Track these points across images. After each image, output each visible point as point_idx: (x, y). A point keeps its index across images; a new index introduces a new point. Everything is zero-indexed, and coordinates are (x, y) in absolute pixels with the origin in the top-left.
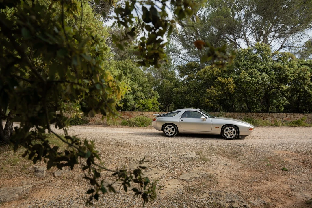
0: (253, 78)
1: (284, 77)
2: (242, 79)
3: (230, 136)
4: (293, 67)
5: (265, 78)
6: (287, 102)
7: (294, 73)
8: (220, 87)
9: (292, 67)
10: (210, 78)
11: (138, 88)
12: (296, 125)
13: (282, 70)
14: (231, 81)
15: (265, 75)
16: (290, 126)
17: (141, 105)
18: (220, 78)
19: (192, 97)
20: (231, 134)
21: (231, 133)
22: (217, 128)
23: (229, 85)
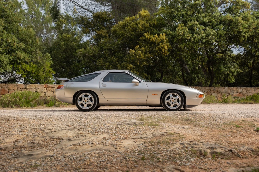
0: (195, 35)
1: (236, 33)
2: (179, 36)
3: (173, 107)
4: (248, 20)
5: (210, 34)
6: (238, 70)
7: (249, 27)
8: (148, 48)
9: (246, 20)
10: (132, 35)
11: (19, 45)
12: (251, 102)
13: (233, 23)
14: (164, 38)
15: (210, 31)
16: (244, 103)
17: (25, 72)
18: (148, 35)
19: (107, 62)
20: (174, 104)
21: (175, 102)
22: (155, 95)
23: (161, 44)
